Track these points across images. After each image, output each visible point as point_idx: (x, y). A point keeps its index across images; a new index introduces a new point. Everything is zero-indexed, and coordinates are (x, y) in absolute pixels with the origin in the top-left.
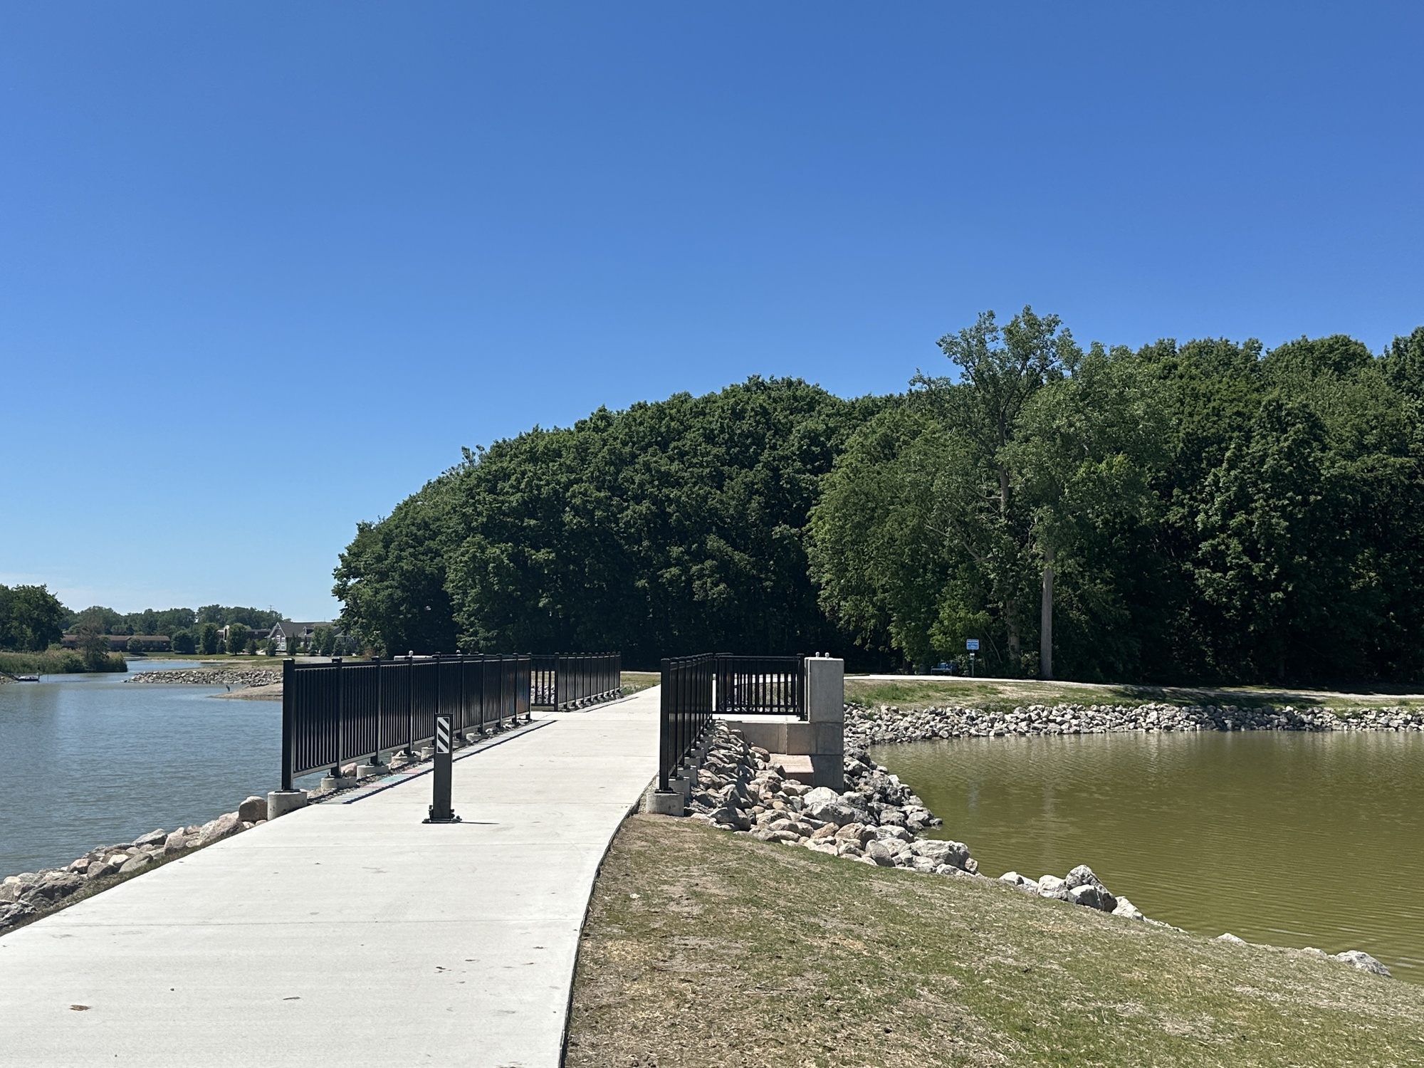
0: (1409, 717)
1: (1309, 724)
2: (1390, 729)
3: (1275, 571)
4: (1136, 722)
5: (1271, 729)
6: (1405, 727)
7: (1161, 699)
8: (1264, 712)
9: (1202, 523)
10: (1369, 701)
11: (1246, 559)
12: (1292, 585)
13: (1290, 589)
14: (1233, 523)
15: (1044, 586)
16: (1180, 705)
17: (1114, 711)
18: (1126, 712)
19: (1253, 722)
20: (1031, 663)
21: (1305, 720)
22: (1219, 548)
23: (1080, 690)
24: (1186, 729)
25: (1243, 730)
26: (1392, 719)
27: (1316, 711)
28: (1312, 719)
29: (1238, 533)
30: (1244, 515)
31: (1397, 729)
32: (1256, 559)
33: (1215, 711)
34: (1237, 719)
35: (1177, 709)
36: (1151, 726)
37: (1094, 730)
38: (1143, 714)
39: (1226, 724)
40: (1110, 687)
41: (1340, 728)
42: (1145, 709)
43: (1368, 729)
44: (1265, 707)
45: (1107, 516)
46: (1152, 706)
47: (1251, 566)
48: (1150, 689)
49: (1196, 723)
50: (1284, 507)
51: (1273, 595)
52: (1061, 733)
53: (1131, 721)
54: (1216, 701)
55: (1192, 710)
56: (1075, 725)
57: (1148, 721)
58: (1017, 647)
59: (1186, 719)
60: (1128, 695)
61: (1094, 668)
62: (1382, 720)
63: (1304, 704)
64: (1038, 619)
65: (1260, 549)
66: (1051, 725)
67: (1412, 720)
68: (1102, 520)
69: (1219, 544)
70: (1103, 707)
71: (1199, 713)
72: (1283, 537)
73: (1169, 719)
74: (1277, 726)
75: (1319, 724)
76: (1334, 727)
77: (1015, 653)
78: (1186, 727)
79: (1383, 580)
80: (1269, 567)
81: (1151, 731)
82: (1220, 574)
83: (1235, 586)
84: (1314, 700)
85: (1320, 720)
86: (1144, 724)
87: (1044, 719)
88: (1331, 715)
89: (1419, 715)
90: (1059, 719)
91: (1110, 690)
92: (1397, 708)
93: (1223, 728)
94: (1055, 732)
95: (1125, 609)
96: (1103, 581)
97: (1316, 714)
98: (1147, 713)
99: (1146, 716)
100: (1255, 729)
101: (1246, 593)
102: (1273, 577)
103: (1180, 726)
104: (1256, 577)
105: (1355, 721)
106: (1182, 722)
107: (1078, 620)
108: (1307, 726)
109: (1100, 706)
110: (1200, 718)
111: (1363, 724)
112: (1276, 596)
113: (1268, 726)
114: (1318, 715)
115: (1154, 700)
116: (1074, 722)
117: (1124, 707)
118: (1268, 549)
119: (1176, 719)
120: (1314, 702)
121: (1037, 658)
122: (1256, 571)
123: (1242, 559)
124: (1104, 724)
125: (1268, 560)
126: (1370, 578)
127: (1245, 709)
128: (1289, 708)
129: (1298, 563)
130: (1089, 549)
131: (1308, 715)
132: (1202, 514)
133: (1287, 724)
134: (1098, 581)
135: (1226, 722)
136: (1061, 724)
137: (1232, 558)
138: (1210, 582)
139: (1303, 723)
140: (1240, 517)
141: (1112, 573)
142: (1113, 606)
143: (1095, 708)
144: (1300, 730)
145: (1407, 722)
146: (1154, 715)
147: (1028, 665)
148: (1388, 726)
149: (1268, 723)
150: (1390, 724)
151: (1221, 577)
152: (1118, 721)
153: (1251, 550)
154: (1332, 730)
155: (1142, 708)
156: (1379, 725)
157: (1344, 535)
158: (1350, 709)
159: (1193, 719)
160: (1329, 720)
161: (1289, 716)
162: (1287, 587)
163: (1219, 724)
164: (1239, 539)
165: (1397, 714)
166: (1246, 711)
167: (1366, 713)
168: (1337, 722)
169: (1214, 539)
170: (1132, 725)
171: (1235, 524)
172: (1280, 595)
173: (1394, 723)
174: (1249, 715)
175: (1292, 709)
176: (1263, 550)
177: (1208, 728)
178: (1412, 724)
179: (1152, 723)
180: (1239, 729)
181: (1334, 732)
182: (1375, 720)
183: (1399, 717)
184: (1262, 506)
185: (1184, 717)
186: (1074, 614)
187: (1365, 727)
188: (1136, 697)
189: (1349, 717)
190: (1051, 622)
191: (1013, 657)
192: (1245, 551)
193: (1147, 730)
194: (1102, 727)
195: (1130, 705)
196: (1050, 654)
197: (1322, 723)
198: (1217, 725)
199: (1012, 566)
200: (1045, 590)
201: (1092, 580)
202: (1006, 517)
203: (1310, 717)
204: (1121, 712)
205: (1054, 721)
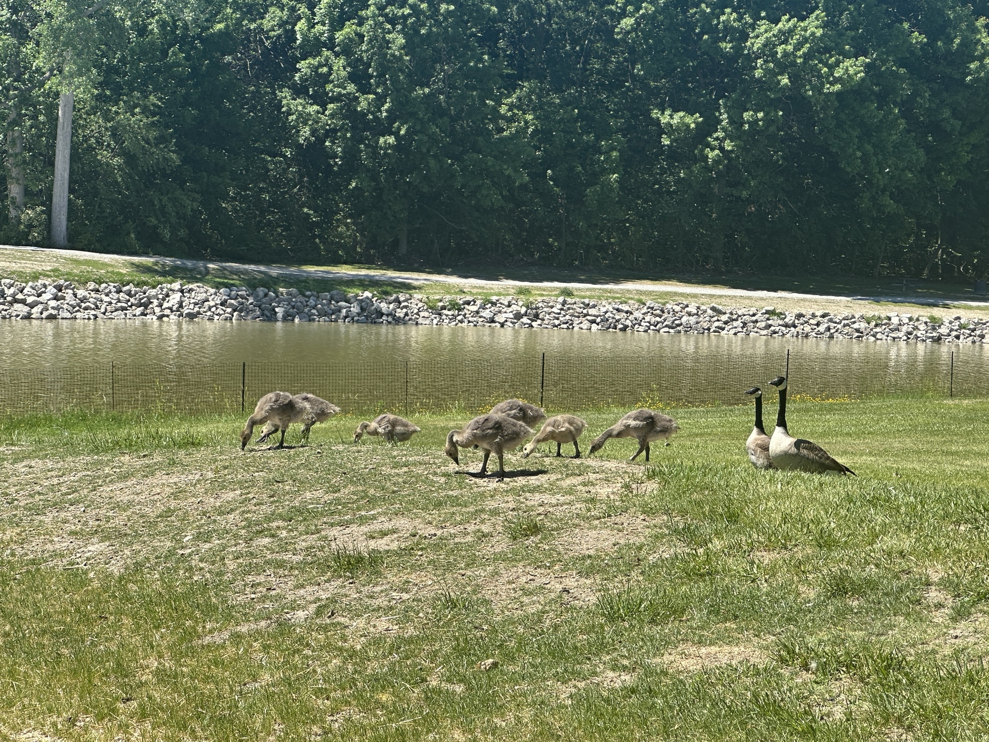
0: (523, 310)
1: (388, 315)
2: (494, 325)
3: (386, 106)
4: (146, 308)
5: (336, 321)
6: (513, 323)
7: (192, 276)
8: (332, 298)
9: (302, 34)
10: (483, 288)
11: (351, 88)
12: (406, 126)
13: (402, 132)
14: (339, 36)
15: (60, 112)
16: (217, 286)
17: (119, 291)
18: (136, 293)
19: (314, 311)
20: (35, 223)
21: (384, 310)
22: (320, 70)
23: (87, 262)
24: (216, 317)
25: (297, 320)
26: (500, 312)
27: (402, 299)
28: (394, 310)
29: (347, 50)
30: (354, 27)
31: (502, 325)
32: (365, 89)
33: (266, 295)
34: (293, 307)
35: (213, 291)
36: (167, 312)
37: (79, 315)
38: (160, 296)
39: (276, 313)
40: (136, 259)
41: (427, 322)
42: (165, 290)
43: (464, 325)
44: (334, 292)
45: (165, 16)
46: (176, 286)
47: (357, 98)
48: (189, 264)
49: (234, 310)
50: (405, 17)
51: (382, 140)
52: (28, 317)
53: (140, 305)
54: (270, 283)
55: (233, 293)
56: (53, 308)
57: (165, 305)
58: (19, 200)
59: (222, 304)
60: (156, 272)
61: (128, 234)
62: (486, 314)
63: (389, 289)
64: (50, 163)
65: (371, 77)
66: (17, 306)
67: (526, 314)
68: (157, 22)
69: (321, 65)
70: (104, 285)
71: (242, 297)
72: (400, 58)
73: (196, 304)
74: (346, 317)
75: (402, 315)
76: (420, 321)
77: (17, 208)
78: (218, 314)
79: (542, 125)
80: (380, 100)
81: (165, 319)
82: (316, 108)
83: (336, 125)
84: (409, 284)
85: (405, 310)
86: (157, 310)
87: (9, 299)
88: (420, 305)
89: (537, 308)
90: (30, 300)
91: (133, 264)
92: (510, 298)
93: (271, 317)
94: (17, 316)
95: (173, 152)
96: (145, 111)
97: (400, 303)
98: (168, 295)
99: (164, 299)
100: (314, 320)
101: (349, 135)
102: (384, 114)
103: (209, 313)
104: (363, 115)
105: (450, 313)
106: (213, 309)
107: (108, 164)
108: (384, 318)
109: (100, 283)
110: (242, 304)
111: (459, 318)
112: (385, 141)
113: (333, 317)
114: (403, 304)
115: (182, 278)
116: (53, 303)
117: (137, 285)
118: (381, 75)
119: (206, 303)
120: (408, 287)
121: (44, 216)
122: (363, 105)
123: (345, 88)
124: (97, 307)
125: (379, 90)
126: (526, 122)
127: (308, 293)
128: (368, 294)
129: (418, 96)
130: (133, 63)
131: (390, 303)
132: (303, 21)
133: (358, 314)
134: (137, 110)
135: (277, 310)
136: (32, 306)
137: (335, 86)
138: (304, 118)
139: (380, 314)
140: (349, 29)
141: (160, 99)
142: (156, 145)
143: (92, 285)
144: (375, 322)
145: (518, 316)
146: (175, 298)
147: (30, 226)
148: (492, 321)
149: (333, 314)
150: (496, 319)
151: (318, 112)
152: (119, 304)
153: (359, 77)
154: (417, 324)
155: (162, 289)
156: (482, 319)
157: (481, 60)
158: (448, 297)
159: (231, 305)
160: (416, 311)
161: (365, 306)
162: (399, 129)
163: (266, 312)
164: (346, 60)
165: (509, 306)
166: (309, 297)
167: (468, 303)
168: (426, 314)
169: (314, 57)
170: (139, 311)
171: (341, 37)
172: (391, 140)
173: (500, 318)
174: (312, 302)
175: (370, 295)
176: (376, 77)
177: (249, 317)
178: (525, 320)
179: (170, 309)
180: (293, 320)
181: (420, 326)
182: (477, 312)
183: (510, 309)
184: (374, 16)
185: (219, 302)
186: (103, 156)
187: (461, 321)
188: (164, 274)
189: (444, 308)
190: (67, 167)
191: (13, 213)
192: (352, 78)
193: (160, 318)
194: (93, 312)
195: (145, 283)
196: (64, 211)
197: (406, 314)
198: (263, 315)
199: (15, 81)
200: (61, 120)
201: (131, 109)
202: (10, 8)
203: (391, 306)
204: (129, 294)
205: (23, 302)
